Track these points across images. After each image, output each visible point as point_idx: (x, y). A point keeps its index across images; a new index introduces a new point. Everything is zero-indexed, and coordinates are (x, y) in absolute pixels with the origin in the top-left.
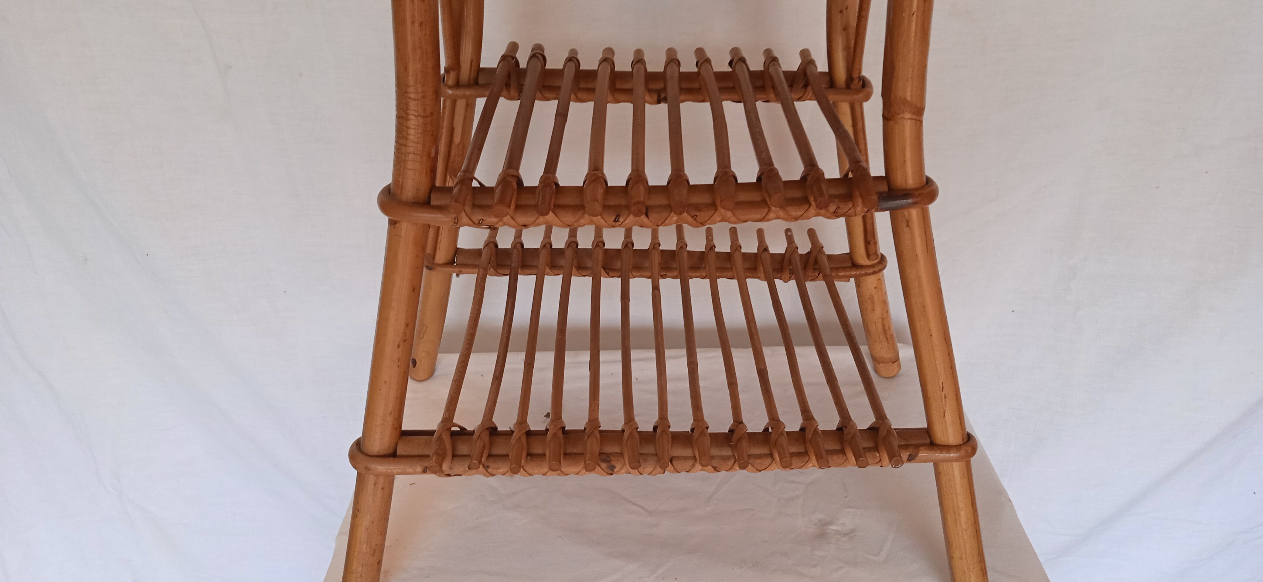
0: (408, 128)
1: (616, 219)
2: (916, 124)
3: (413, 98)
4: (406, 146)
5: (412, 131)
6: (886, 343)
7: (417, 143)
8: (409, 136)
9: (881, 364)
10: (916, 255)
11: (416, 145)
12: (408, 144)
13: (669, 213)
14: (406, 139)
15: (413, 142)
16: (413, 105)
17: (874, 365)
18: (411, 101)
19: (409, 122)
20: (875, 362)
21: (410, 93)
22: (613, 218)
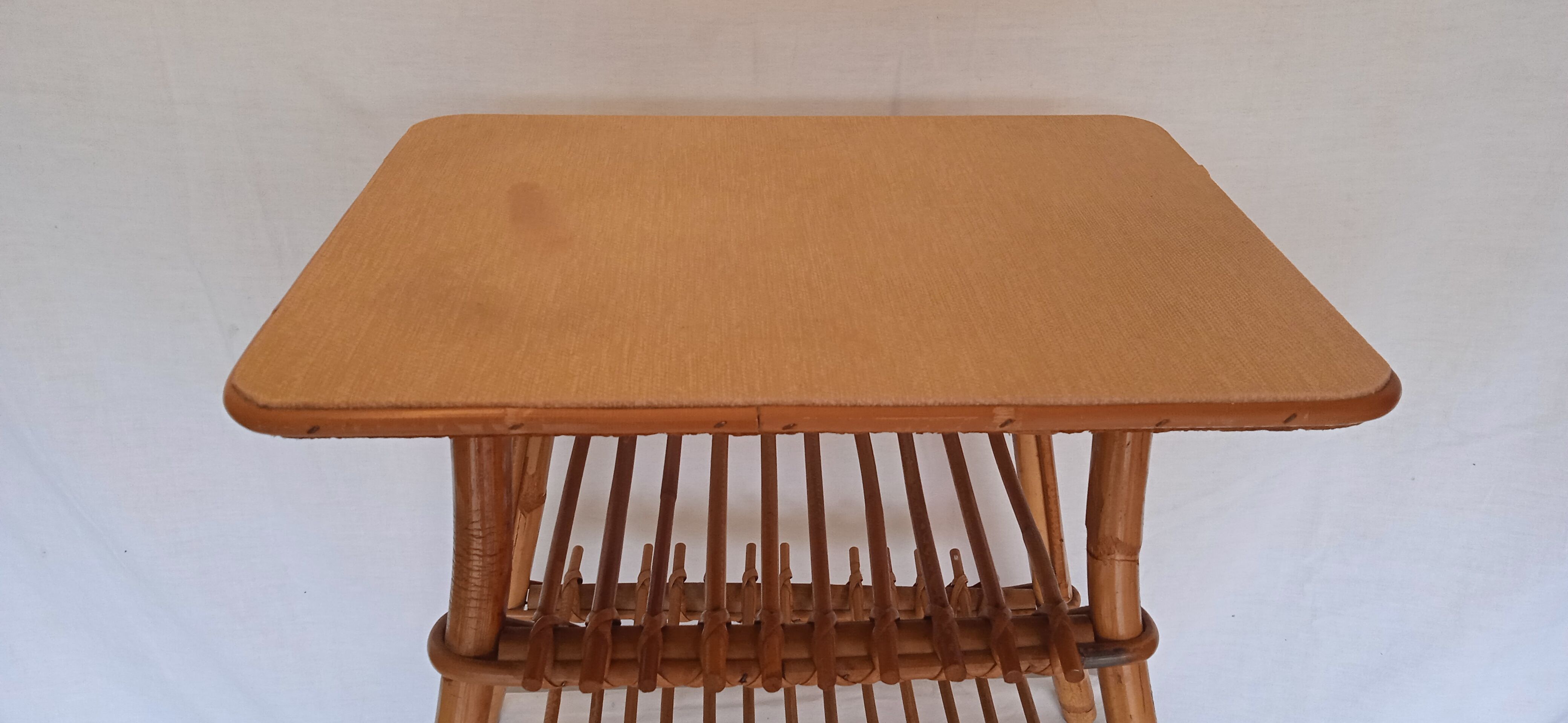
0: (470, 570)
1: (742, 679)
2: (1131, 565)
3: (476, 536)
4: (466, 590)
5: (475, 574)
6: (1079, 692)
7: (482, 587)
8: (470, 579)
9: (1072, 714)
10: (1131, 716)
11: (479, 589)
12: (469, 589)
13: (811, 673)
14: (467, 581)
15: (475, 585)
16: (477, 544)
17: (1063, 712)
18: (475, 539)
19: (471, 563)
20: (1064, 710)
21: (473, 530)
22: (739, 679)
